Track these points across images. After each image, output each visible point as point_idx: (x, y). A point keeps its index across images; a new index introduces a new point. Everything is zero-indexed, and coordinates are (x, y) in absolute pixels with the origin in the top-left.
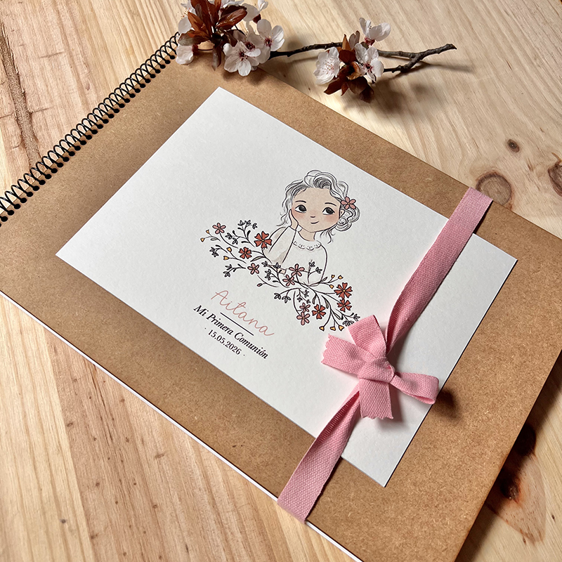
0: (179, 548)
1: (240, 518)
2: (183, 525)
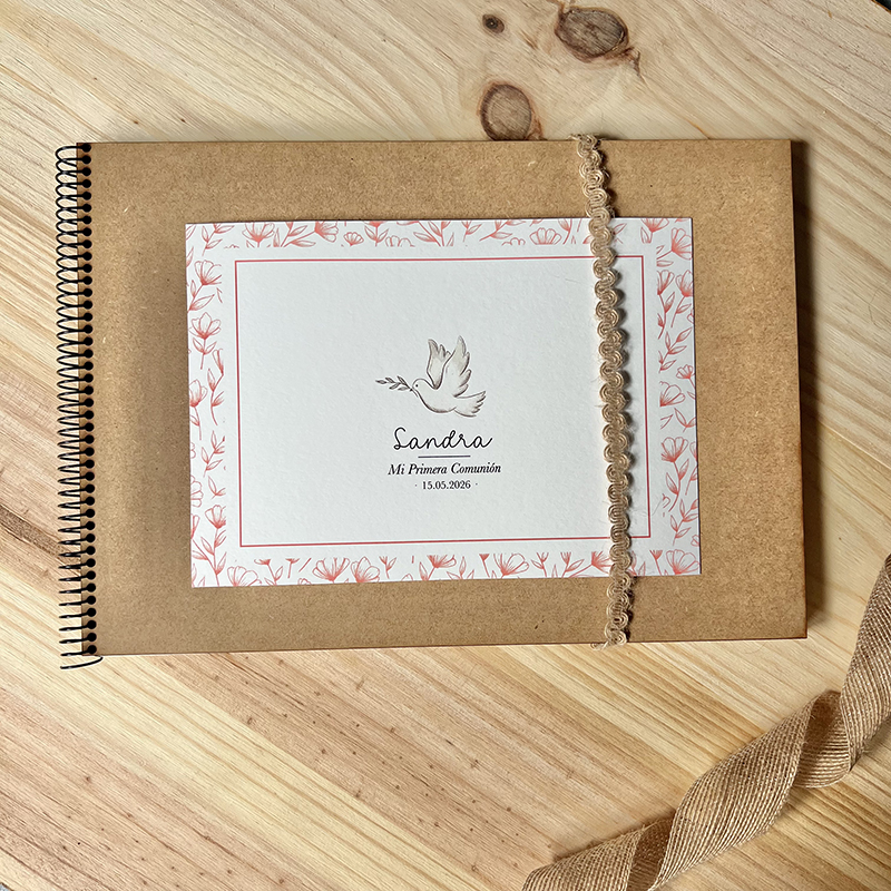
0: (442, 748)
1: (478, 683)
2: (431, 727)
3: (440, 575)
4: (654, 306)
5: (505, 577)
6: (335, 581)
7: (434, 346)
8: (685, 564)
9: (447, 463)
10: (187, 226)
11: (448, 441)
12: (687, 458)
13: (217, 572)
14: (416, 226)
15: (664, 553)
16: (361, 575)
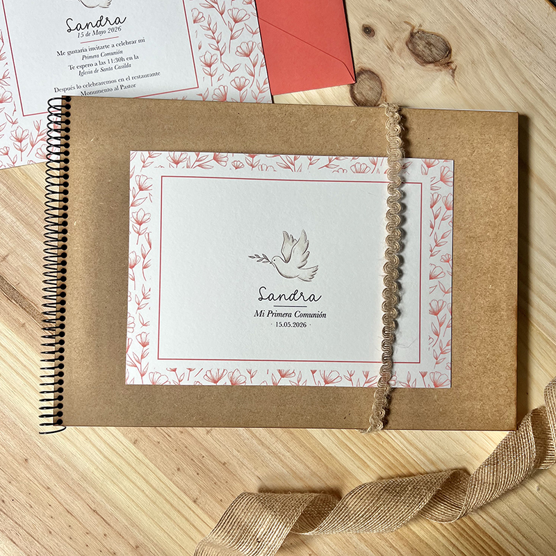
3: (285, 382)
4: (428, 215)
5: (326, 385)
6: (218, 384)
7: (286, 235)
8: (441, 381)
9: (292, 310)
10: (131, 152)
11: (293, 297)
12: (445, 313)
13: (142, 375)
14: (278, 158)
15: (428, 374)
16: (234, 380)
